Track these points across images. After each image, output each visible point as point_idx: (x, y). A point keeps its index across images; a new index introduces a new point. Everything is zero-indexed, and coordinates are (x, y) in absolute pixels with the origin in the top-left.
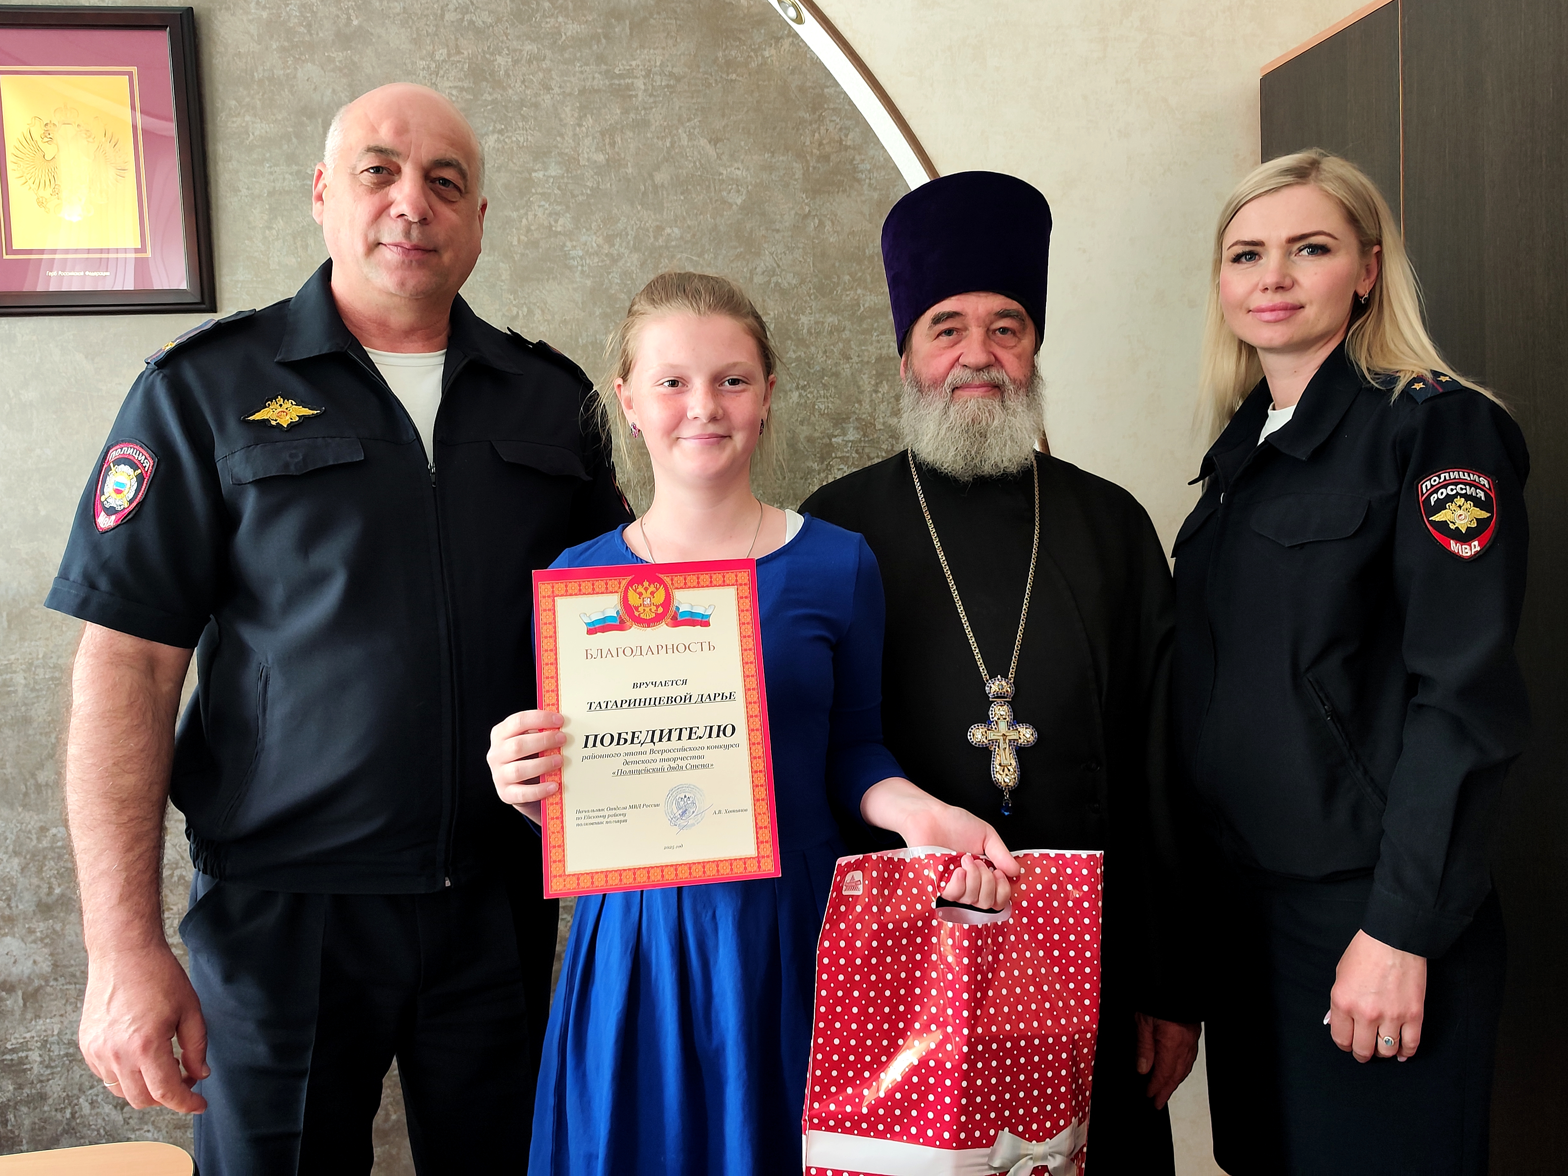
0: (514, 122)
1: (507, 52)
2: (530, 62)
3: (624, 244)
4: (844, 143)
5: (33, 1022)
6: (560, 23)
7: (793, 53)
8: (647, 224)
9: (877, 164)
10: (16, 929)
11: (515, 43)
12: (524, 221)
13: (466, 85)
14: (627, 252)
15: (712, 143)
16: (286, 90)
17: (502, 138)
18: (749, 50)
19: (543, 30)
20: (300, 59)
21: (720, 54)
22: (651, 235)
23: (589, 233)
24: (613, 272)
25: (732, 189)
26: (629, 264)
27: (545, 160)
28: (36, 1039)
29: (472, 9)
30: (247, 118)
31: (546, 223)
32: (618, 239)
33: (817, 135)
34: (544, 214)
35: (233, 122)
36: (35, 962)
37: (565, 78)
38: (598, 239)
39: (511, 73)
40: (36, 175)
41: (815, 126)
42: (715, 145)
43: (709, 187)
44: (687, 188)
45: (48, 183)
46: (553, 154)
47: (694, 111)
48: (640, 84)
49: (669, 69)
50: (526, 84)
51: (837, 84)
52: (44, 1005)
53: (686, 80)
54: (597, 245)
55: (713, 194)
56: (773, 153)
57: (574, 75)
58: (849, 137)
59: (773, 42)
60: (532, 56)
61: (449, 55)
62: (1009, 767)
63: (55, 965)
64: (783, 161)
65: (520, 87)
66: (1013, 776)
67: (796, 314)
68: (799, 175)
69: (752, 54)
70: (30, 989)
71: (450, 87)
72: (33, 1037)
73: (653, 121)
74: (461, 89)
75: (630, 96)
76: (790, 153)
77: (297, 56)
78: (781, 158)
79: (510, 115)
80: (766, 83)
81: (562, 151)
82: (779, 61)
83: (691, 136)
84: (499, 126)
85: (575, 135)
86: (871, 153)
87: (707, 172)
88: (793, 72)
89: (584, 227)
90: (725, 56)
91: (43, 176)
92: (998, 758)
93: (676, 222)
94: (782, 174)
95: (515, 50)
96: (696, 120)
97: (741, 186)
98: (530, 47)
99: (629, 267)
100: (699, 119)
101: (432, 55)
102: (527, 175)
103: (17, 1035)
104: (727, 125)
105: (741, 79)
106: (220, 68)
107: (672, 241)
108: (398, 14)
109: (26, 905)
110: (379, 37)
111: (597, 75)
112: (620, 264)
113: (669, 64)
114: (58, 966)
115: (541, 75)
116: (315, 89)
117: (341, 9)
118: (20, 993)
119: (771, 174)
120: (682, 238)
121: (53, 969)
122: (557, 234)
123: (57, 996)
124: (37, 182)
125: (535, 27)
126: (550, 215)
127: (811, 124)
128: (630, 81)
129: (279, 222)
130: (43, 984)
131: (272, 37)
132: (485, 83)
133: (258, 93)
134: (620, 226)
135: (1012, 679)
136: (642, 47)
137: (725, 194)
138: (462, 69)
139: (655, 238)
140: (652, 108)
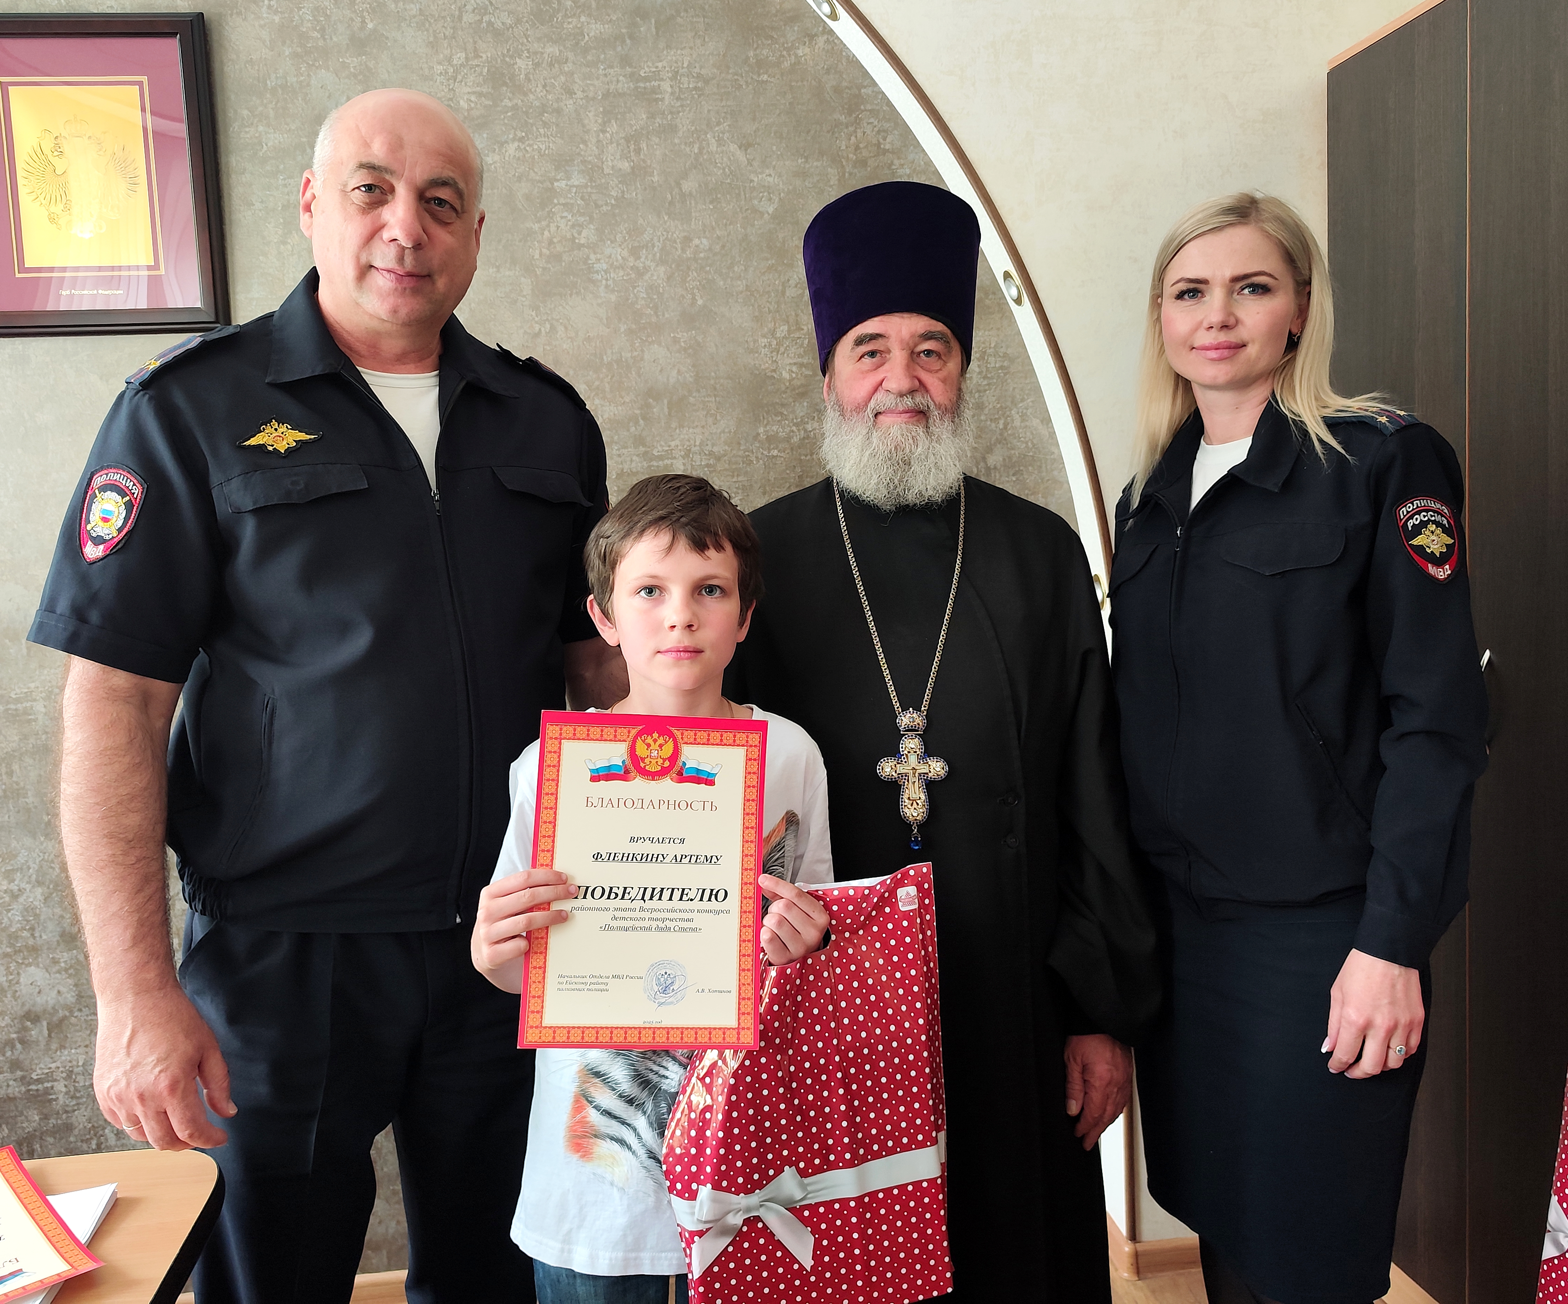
0: (535, 129)
1: (527, 55)
2: (551, 65)
3: (650, 256)
4: (882, 146)
5: (58, 1053)
6: (583, 23)
7: (828, 51)
8: (675, 235)
9: (917, 168)
10: (40, 960)
11: (535, 45)
12: (546, 233)
13: (484, 90)
14: (653, 265)
15: (743, 148)
16: (300, 99)
17: (522, 147)
18: (782, 49)
19: (565, 31)
20: (313, 65)
21: (751, 54)
22: (679, 246)
23: (613, 245)
24: (638, 286)
25: (763, 197)
26: (655, 278)
27: (567, 168)
28: (61, 1069)
29: (490, 9)
30: (261, 128)
31: (569, 236)
32: (644, 251)
33: (853, 138)
34: (567, 225)
35: (246, 132)
36: (59, 992)
37: (588, 82)
38: (623, 252)
39: (531, 76)
40: (47, 190)
41: (851, 129)
42: (746, 150)
43: (739, 194)
44: (716, 196)
45: (59, 198)
46: (576, 162)
47: (723, 115)
48: (666, 86)
49: (697, 70)
50: (547, 89)
51: (874, 84)
52: (69, 1035)
53: (715, 81)
54: (622, 258)
55: (743, 202)
56: (806, 158)
57: (598, 79)
58: (888, 140)
59: (806, 40)
60: (554, 58)
61: (467, 59)
62: (918, 801)
63: (80, 996)
64: (817, 167)
65: (542, 91)
66: (921, 810)
68: (834, 181)
69: (785, 53)
70: (55, 1019)
71: (469, 93)
72: (58, 1068)
73: (681, 126)
74: (480, 95)
75: (657, 100)
76: (825, 158)
77: (311, 63)
78: (815, 164)
79: (531, 121)
80: (800, 84)
81: (586, 158)
82: (813, 60)
83: (720, 142)
84: (520, 134)
85: (598, 141)
86: (911, 157)
87: (737, 179)
88: (828, 71)
89: (609, 239)
90: (755, 55)
91: (54, 191)
92: (907, 791)
93: (705, 233)
94: (815, 180)
95: (536, 53)
96: (725, 124)
97: (773, 193)
98: (551, 49)
99: (656, 280)
100: (729, 123)
101: (449, 60)
102: (550, 186)
103: (42, 1066)
104: (758, 129)
105: (772, 80)
106: (232, 76)
107: (701, 252)
108: (414, 17)
109: (50, 935)
110: (395, 41)
111: (621, 78)
112: (646, 277)
113: (697, 65)
114: (83, 997)
115: (563, 78)
116: (329, 97)
117: (355, 11)
118: (45, 1023)
119: (804, 181)
120: (710, 249)
121: (77, 999)
122: (580, 246)
123: (81, 1026)
124: (48, 197)
125: (557, 28)
126: (573, 226)
127: (847, 127)
128: (656, 84)
129: (294, 237)
130: (68, 1014)
131: (284, 43)
132: (505, 88)
133: (272, 102)
134: (646, 237)
135: (925, 712)
136: (668, 47)
137: (756, 202)
138: (481, 74)
139: (682, 249)
140: (679, 112)
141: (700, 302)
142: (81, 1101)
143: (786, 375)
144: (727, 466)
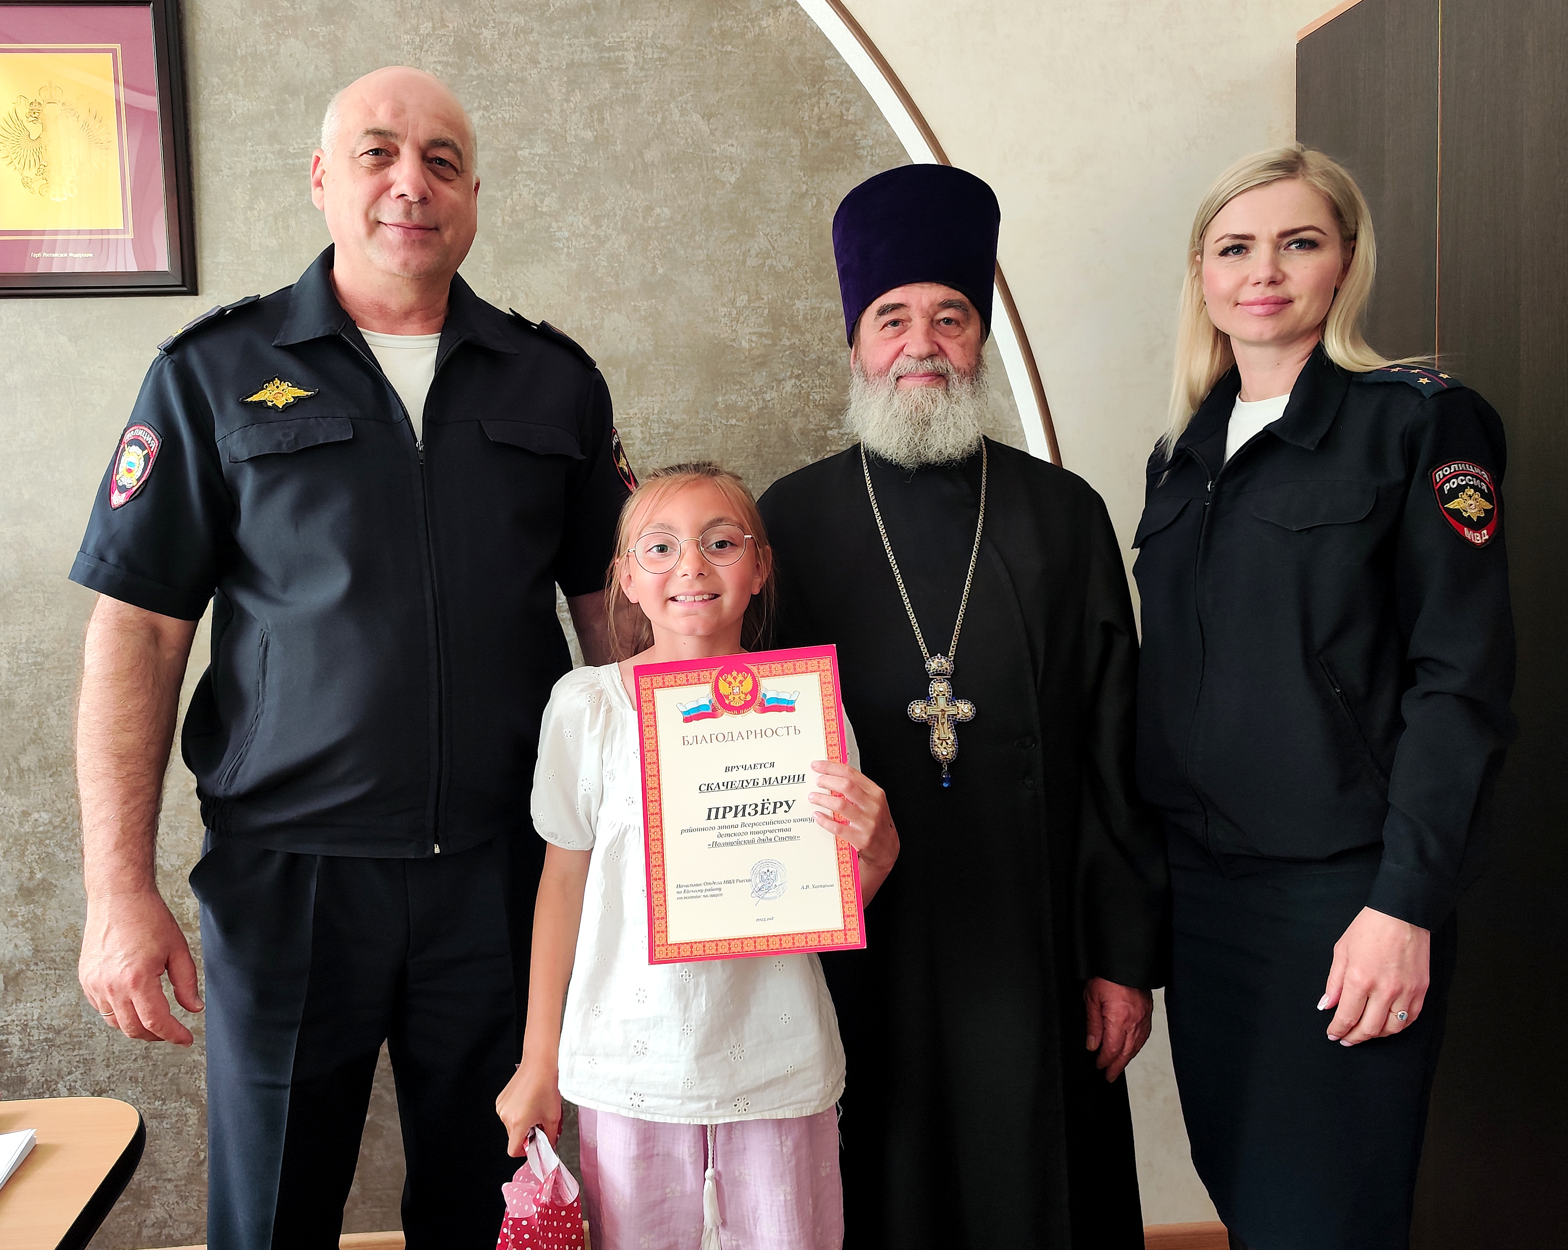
0: (500, 98)
1: (493, 25)
2: (516, 34)
3: (612, 225)
4: (845, 117)
5: (14, 1006)
7: (792, 23)
8: (636, 204)
9: (880, 140)
11: (501, 15)
12: (509, 201)
13: (450, 60)
14: (614, 233)
15: (705, 118)
16: (269, 66)
17: (487, 116)
18: (746, 20)
20: (282, 34)
22: (640, 215)
23: (575, 213)
24: (599, 254)
25: (725, 166)
26: (616, 246)
27: (531, 137)
28: (16, 1022)
30: (230, 96)
31: (531, 204)
32: (606, 221)
33: (816, 109)
34: (529, 193)
35: (216, 99)
36: (16, 946)
37: (554, 52)
38: (585, 220)
39: (497, 46)
40: (22, 155)
41: (814, 100)
42: (709, 120)
43: (701, 164)
44: (678, 166)
45: (33, 163)
46: (539, 131)
47: (687, 85)
48: (630, 56)
49: (661, 41)
50: (513, 58)
51: (838, 55)
52: (24, 989)
53: (678, 52)
54: (584, 226)
55: (705, 172)
56: (769, 128)
57: (562, 48)
58: (851, 111)
59: (771, 11)
60: (519, 28)
61: (434, 28)
62: (948, 741)
63: (36, 951)
64: (779, 137)
65: (507, 61)
66: (951, 749)
67: (791, 298)
68: (796, 152)
69: (749, 24)
70: (11, 972)
71: (435, 62)
72: (14, 1021)
73: (644, 96)
74: (446, 64)
75: (621, 70)
76: (787, 128)
77: (280, 32)
78: (778, 134)
79: (496, 90)
80: (763, 54)
81: (549, 127)
82: (777, 31)
83: (683, 112)
84: (485, 102)
85: (562, 111)
86: (874, 128)
87: (700, 149)
88: (792, 43)
89: (570, 207)
90: (720, 26)
91: (28, 156)
92: (937, 731)
93: (666, 201)
94: (777, 151)
95: (501, 23)
96: (688, 94)
97: (735, 163)
98: (517, 19)
99: (617, 249)
100: (692, 93)
101: (416, 29)
102: (513, 154)
104: (721, 99)
105: (736, 50)
106: (203, 45)
107: (662, 221)
109: (9, 889)
110: (363, 10)
111: (585, 48)
112: (608, 246)
113: (661, 36)
114: (38, 951)
115: (528, 48)
116: (298, 65)
119: (767, 151)
120: (672, 218)
121: (34, 953)
122: (542, 214)
123: (37, 981)
124: (22, 161)
126: (536, 195)
127: (810, 98)
128: (620, 54)
129: (260, 203)
130: (24, 968)
131: (255, 13)
132: (470, 58)
133: (241, 70)
134: (607, 205)
135: (953, 657)
136: (633, 17)
138: (447, 43)
139: (644, 218)
140: (642, 82)
141: (661, 271)
142: (34, 1055)
143: (745, 344)
144: (685, 435)
